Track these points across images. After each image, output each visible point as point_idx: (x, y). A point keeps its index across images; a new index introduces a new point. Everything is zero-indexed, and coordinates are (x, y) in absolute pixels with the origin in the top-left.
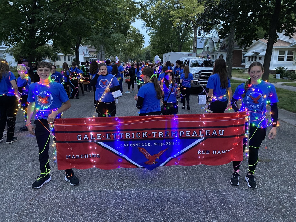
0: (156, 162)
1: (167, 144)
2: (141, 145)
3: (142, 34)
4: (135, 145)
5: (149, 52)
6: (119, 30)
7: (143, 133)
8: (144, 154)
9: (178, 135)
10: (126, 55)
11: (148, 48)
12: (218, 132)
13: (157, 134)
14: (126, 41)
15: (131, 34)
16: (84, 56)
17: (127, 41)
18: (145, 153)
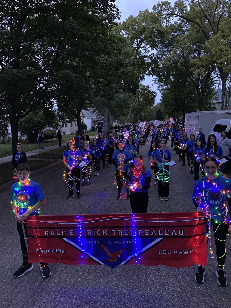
0: (117, 260)
1: (127, 242)
2: (102, 242)
3: (153, 91)
4: (97, 242)
5: (160, 110)
6: (127, 89)
7: (103, 231)
8: (105, 252)
9: (137, 233)
10: (135, 115)
11: (159, 105)
12: (177, 232)
13: (117, 233)
14: (135, 101)
15: (140, 92)
16: (92, 119)
17: (137, 100)
18: (106, 250)
